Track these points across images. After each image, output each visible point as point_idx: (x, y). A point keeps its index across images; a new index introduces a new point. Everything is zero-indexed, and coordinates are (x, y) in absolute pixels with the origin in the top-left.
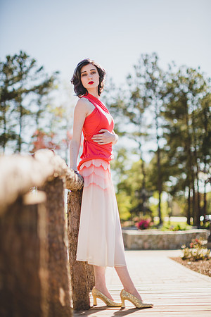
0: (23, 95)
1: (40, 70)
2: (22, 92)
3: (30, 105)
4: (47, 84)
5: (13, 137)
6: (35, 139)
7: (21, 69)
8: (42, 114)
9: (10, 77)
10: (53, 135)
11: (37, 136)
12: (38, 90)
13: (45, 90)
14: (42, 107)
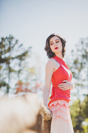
0: (11, 61)
1: (21, 46)
2: (10, 59)
3: (14, 66)
4: (24, 54)
5: (4, 84)
6: (18, 86)
7: (10, 45)
8: (21, 72)
9: (3, 50)
10: (27, 84)
11: (19, 84)
12: (19, 57)
13: (23, 58)
14: (22, 67)
